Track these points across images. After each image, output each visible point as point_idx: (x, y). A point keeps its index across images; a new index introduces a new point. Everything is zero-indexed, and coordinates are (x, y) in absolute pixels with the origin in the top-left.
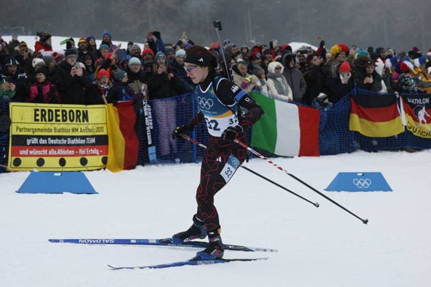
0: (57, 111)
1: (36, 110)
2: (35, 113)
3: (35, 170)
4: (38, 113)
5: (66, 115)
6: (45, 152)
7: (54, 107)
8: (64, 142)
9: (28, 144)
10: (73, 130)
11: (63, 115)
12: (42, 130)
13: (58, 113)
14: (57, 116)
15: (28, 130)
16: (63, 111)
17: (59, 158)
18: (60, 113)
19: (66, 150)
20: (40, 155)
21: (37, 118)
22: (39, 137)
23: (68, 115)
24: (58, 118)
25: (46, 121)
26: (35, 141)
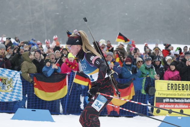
0: (179, 85)
1: (169, 84)
2: (168, 85)
3: (168, 115)
4: (169, 85)
5: (184, 87)
6: (172, 106)
7: (177, 82)
8: (183, 101)
9: (164, 102)
10: (187, 95)
11: (182, 87)
12: (171, 95)
13: (180, 86)
14: (179, 87)
15: (164, 94)
16: (182, 85)
17: (180, 109)
18: (181, 86)
19: (183, 105)
20: (170, 108)
21: (169, 88)
22: (169, 98)
23: (185, 87)
24: (180, 88)
25: (173, 89)
26: (167, 100)
